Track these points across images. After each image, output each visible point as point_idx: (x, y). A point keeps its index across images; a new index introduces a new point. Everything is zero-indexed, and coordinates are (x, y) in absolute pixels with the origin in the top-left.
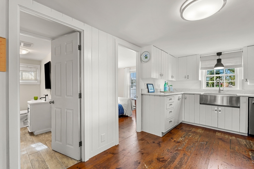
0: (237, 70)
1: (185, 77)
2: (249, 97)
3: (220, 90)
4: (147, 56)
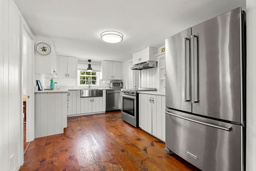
0: (97, 73)
1: (66, 75)
2: (106, 90)
3: (89, 86)
4: (45, 49)
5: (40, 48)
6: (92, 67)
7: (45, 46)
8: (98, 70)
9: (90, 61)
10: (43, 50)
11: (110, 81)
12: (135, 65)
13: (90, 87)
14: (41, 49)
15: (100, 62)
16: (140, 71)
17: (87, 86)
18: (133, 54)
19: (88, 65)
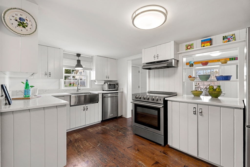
0: (87, 72)
1: (46, 74)
2: (102, 94)
4: (25, 22)
5: (14, 18)
6: (82, 63)
7: (24, 17)
8: (88, 67)
9: (79, 55)
10: (19, 25)
11: (104, 82)
12: (147, 63)
13: (79, 90)
14: (16, 20)
15: (91, 57)
16: (148, 70)
17: (74, 90)
18: (143, 50)
19: (76, 61)
